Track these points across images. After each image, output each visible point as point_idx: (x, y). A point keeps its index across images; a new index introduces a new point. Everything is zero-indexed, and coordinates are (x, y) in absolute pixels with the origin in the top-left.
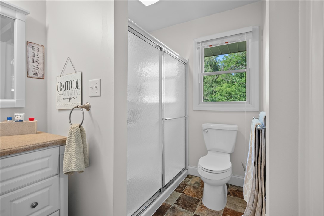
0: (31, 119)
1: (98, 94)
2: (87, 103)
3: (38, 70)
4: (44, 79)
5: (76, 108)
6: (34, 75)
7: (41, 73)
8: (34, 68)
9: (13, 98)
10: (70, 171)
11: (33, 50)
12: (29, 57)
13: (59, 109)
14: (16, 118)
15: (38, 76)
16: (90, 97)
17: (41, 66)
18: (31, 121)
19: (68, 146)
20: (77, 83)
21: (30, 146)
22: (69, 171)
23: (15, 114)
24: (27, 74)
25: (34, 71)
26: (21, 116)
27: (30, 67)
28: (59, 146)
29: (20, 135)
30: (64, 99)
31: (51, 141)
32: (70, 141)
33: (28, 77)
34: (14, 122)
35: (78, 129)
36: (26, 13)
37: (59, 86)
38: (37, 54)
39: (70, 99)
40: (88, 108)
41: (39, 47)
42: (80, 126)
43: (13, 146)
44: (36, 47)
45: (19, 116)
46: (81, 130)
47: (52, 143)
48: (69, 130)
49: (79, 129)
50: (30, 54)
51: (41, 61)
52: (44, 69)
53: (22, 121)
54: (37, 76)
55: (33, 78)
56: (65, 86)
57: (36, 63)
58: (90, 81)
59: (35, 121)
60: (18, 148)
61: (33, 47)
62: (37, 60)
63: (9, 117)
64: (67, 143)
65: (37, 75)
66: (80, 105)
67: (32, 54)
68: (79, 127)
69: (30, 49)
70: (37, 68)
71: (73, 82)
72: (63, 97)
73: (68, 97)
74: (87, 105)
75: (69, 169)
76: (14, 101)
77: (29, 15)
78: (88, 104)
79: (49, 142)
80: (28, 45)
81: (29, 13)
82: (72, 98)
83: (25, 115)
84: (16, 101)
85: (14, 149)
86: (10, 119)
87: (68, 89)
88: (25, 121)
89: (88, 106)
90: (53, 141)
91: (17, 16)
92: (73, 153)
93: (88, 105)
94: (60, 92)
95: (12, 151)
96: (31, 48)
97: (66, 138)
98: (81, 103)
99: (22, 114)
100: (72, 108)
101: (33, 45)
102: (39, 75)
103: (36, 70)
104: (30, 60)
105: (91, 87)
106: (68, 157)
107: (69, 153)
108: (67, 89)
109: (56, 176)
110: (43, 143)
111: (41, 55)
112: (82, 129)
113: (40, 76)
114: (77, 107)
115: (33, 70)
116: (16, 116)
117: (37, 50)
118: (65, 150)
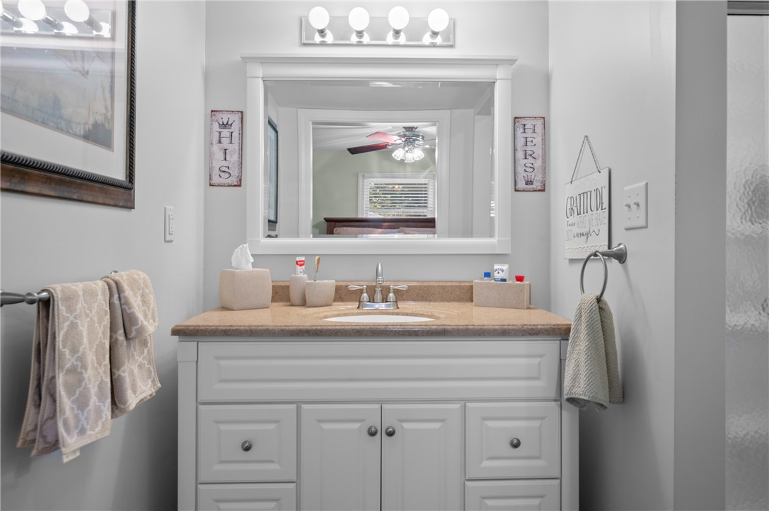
0: (520, 279)
1: (642, 222)
2: (619, 245)
3: (533, 174)
4: (544, 190)
5: (592, 257)
6: (526, 184)
7: (538, 179)
8: (527, 169)
9: (491, 236)
10: (576, 396)
11: (524, 132)
12: (519, 149)
13: (570, 258)
14: (496, 275)
15: (534, 186)
16: (627, 229)
17: (538, 164)
18: (519, 282)
19: (574, 342)
20: (601, 198)
21: (510, 327)
22: (573, 396)
23: (496, 267)
24: (515, 184)
25: (526, 176)
26: (503, 271)
27: (520, 169)
28: (560, 339)
29: (501, 307)
30: (577, 235)
31: (544, 325)
32: (577, 331)
33: (516, 190)
34: (493, 281)
35: (594, 306)
36: (511, 62)
37: (569, 206)
38: (531, 139)
39: (588, 234)
40: (621, 257)
41: (535, 122)
42: (599, 300)
43: (485, 323)
44: (529, 124)
45: (501, 270)
46: (600, 308)
47: (546, 330)
48: (576, 307)
49: (597, 307)
50: (521, 142)
51: (538, 152)
52: (545, 169)
53: (505, 280)
54: (531, 187)
55: (524, 191)
56: (579, 206)
57: (530, 158)
58: (626, 188)
59: (526, 282)
60: (491, 327)
61: (525, 125)
62: (531, 153)
63: (486, 271)
64: (571, 333)
65: (532, 184)
66: (605, 249)
67: (524, 140)
68: (595, 300)
69: (520, 130)
70: (532, 170)
71: (594, 194)
72: (576, 230)
73: (585, 230)
74: (618, 250)
75: (573, 391)
76: (494, 240)
77: (517, 62)
78: (622, 246)
79: (539, 327)
80: (517, 124)
81: (516, 60)
82: (591, 231)
83: (510, 267)
84: (498, 240)
85: (486, 327)
86: (487, 275)
87: (585, 211)
88: (510, 282)
89: (620, 252)
90: (547, 325)
91: (500, 73)
92: (583, 358)
93: (621, 249)
94: (571, 220)
95: (484, 330)
96: (522, 130)
97: (571, 325)
98: (607, 243)
99: (505, 267)
100: (585, 257)
101: (524, 122)
102: (534, 183)
103: (529, 174)
104: (520, 154)
105: (626, 205)
106: (573, 365)
107: (575, 356)
108: (582, 212)
109: (554, 403)
110: (530, 325)
111: (538, 140)
112: (603, 306)
113: (537, 185)
114: (595, 255)
115: (525, 174)
116: (496, 270)
117: (531, 131)
118: (569, 349)
